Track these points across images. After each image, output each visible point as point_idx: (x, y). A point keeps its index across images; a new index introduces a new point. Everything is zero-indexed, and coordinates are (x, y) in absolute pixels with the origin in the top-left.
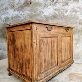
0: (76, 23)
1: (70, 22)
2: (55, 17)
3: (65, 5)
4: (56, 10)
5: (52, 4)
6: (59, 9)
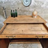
1: (44, 12)
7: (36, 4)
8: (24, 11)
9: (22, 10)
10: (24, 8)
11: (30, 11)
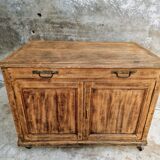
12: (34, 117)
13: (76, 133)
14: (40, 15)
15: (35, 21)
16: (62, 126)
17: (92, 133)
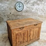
0: (37, 16)
1: (34, 15)
2: (27, 11)
3: (33, 6)
4: (27, 7)
5: (25, 3)
6: (29, 8)
7: (28, 9)
8: (17, 15)
9: (14, 15)
10: (17, 12)
11: (22, 16)
12: (18, 41)
13: (27, 42)
14: (11, 13)
15: (9, 15)
16: (24, 41)
17: (30, 40)
